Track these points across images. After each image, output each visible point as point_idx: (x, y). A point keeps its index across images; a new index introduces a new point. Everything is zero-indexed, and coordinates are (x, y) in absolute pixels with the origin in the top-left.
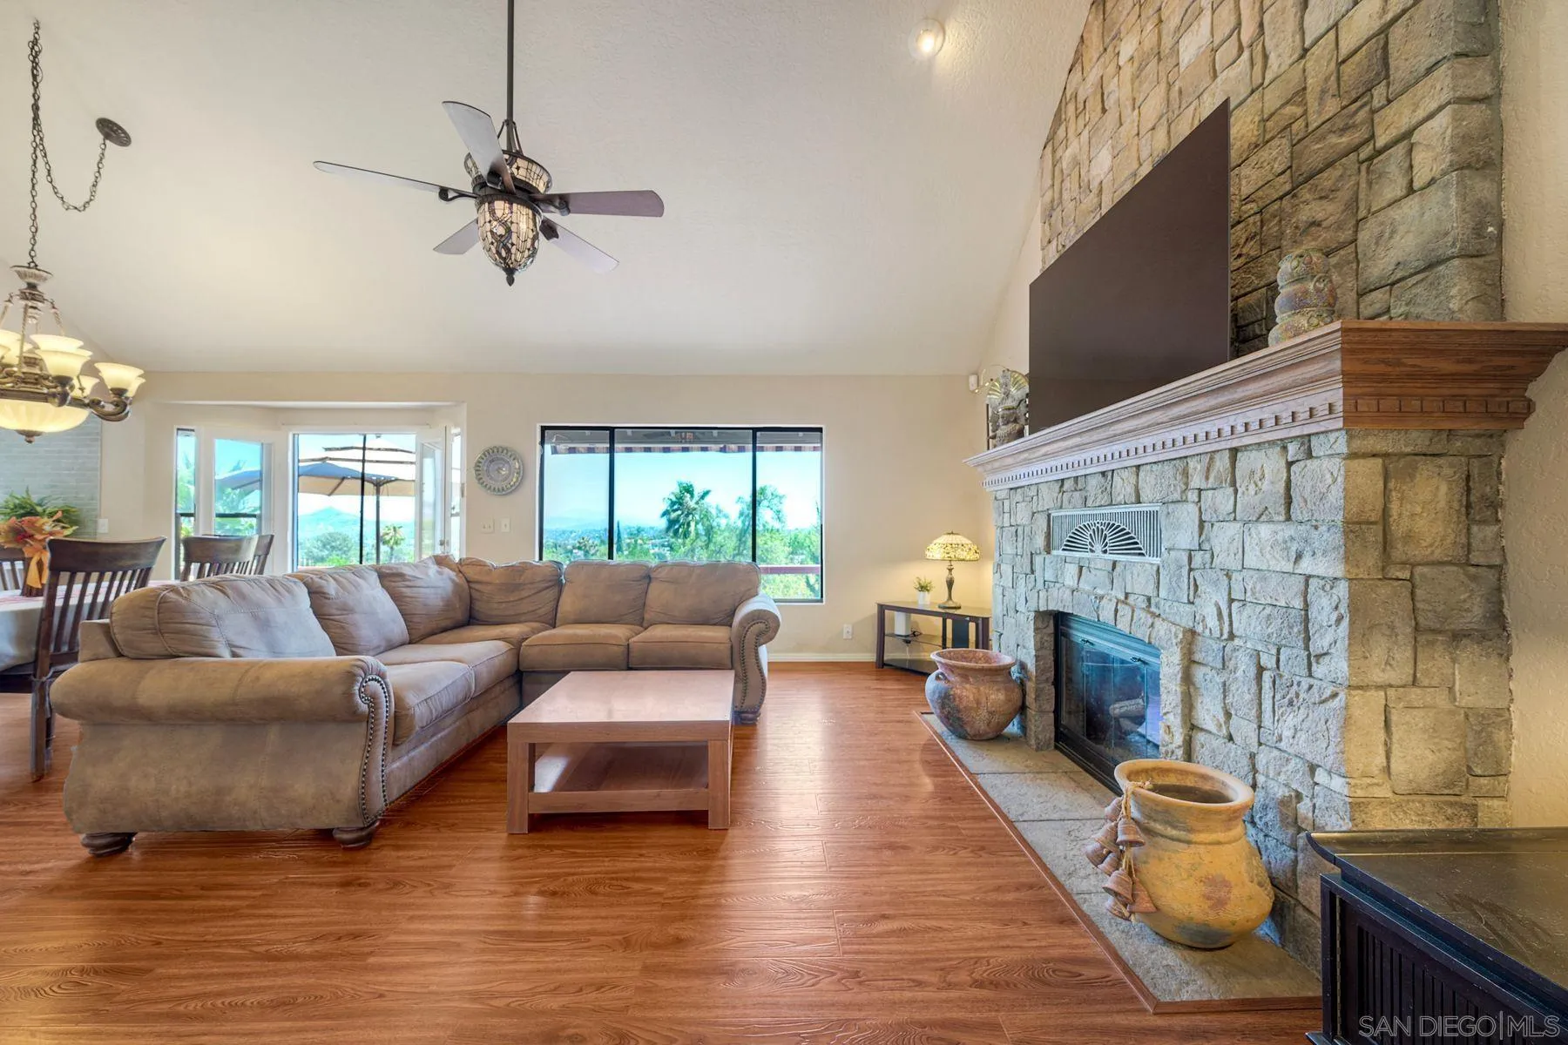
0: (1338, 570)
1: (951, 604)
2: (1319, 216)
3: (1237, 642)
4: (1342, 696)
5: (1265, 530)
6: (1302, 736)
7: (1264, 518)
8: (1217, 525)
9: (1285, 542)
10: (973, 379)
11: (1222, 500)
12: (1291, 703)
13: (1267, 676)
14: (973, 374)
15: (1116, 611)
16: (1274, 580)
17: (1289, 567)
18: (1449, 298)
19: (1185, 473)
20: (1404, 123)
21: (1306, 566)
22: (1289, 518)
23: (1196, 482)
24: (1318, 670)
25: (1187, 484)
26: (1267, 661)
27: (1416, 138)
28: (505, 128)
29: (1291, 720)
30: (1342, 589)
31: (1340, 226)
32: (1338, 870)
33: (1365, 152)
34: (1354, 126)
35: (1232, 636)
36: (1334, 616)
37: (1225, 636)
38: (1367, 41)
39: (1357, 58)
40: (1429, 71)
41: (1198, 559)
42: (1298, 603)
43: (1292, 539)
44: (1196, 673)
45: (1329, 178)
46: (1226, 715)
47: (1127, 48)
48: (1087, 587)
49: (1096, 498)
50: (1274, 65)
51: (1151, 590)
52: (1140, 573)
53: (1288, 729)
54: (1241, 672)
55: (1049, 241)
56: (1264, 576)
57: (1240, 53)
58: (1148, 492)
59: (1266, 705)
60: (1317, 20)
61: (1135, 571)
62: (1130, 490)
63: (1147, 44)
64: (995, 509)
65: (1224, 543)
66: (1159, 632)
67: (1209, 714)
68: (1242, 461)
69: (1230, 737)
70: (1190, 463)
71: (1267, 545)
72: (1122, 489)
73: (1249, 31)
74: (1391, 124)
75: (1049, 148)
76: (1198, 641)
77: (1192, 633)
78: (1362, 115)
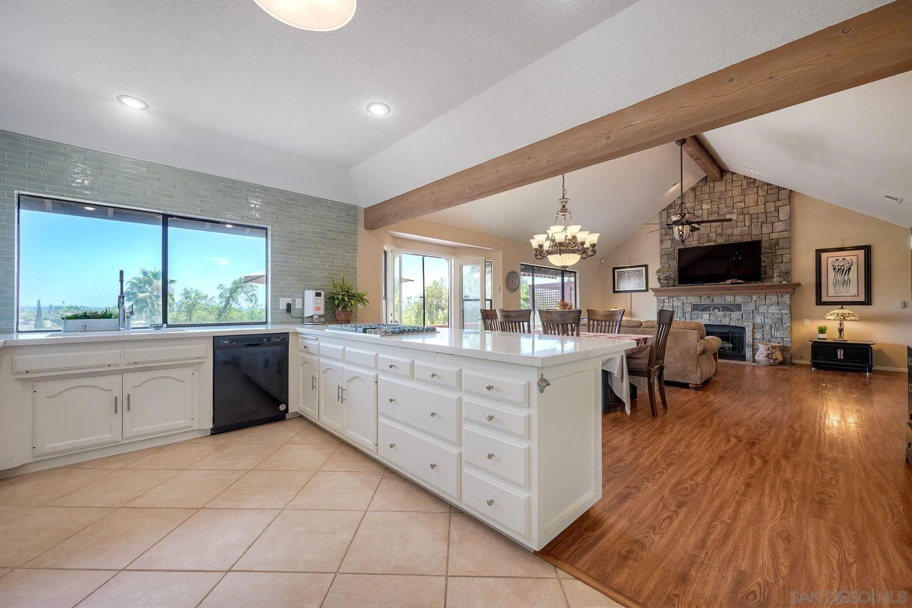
0: (788, 312)
3: (765, 324)
4: (789, 328)
5: (773, 307)
6: (781, 335)
7: (773, 305)
8: (760, 306)
11: (762, 303)
12: (779, 331)
13: (773, 328)
14: (603, 259)
15: (729, 322)
16: (775, 314)
17: (779, 312)
18: (790, 278)
19: (752, 297)
20: (782, 253)
21: (782, 312)
22: (778, 305)
23: (754, 299)
24: (784, 325)
25: (752, 300)
26: (773, 326)
27: (783, 256)
29: (779, 333)
30: (788, 315)
31: (770, 263)
32: (812, 342)
33: (774, 254)
34: (772, 249)
36: (787, 318)
37: (763, 323)
38: (775, 239)
39: (773, 240)
40: (786, 248)
41: (755, 312)
42: (780, 317)
43: (779, 308)
44: (756, 330)
45: (767, 255)
46: (763, 335)
47: (705, 206)
48: (713, 319)
49: (718, 300)
50: (754, 232)
51: (740, 317)
52: (736, 315)
53: (778, 334)
54: (767, 328)
55: (665, 235)
56: (773, 314)
57: (745, 226)
58: (739, 300)
59: (773, 332)
60: (765, 230)
61: (734, 314)
62: (732, 299)
63: (714, 209)
64: (657, 301)
65: (762, 309)
66: (745, 324)
67: (758, 336)
68: (767, 297)
69: (763, 338)
70: (753, 296)
71: (774, 309)
72: (729, 299)
73: (747, 223)
74: (779, 252)
75: (665, 212)
76: (755, 325)
77: (754, 323)
78: (774, 249)
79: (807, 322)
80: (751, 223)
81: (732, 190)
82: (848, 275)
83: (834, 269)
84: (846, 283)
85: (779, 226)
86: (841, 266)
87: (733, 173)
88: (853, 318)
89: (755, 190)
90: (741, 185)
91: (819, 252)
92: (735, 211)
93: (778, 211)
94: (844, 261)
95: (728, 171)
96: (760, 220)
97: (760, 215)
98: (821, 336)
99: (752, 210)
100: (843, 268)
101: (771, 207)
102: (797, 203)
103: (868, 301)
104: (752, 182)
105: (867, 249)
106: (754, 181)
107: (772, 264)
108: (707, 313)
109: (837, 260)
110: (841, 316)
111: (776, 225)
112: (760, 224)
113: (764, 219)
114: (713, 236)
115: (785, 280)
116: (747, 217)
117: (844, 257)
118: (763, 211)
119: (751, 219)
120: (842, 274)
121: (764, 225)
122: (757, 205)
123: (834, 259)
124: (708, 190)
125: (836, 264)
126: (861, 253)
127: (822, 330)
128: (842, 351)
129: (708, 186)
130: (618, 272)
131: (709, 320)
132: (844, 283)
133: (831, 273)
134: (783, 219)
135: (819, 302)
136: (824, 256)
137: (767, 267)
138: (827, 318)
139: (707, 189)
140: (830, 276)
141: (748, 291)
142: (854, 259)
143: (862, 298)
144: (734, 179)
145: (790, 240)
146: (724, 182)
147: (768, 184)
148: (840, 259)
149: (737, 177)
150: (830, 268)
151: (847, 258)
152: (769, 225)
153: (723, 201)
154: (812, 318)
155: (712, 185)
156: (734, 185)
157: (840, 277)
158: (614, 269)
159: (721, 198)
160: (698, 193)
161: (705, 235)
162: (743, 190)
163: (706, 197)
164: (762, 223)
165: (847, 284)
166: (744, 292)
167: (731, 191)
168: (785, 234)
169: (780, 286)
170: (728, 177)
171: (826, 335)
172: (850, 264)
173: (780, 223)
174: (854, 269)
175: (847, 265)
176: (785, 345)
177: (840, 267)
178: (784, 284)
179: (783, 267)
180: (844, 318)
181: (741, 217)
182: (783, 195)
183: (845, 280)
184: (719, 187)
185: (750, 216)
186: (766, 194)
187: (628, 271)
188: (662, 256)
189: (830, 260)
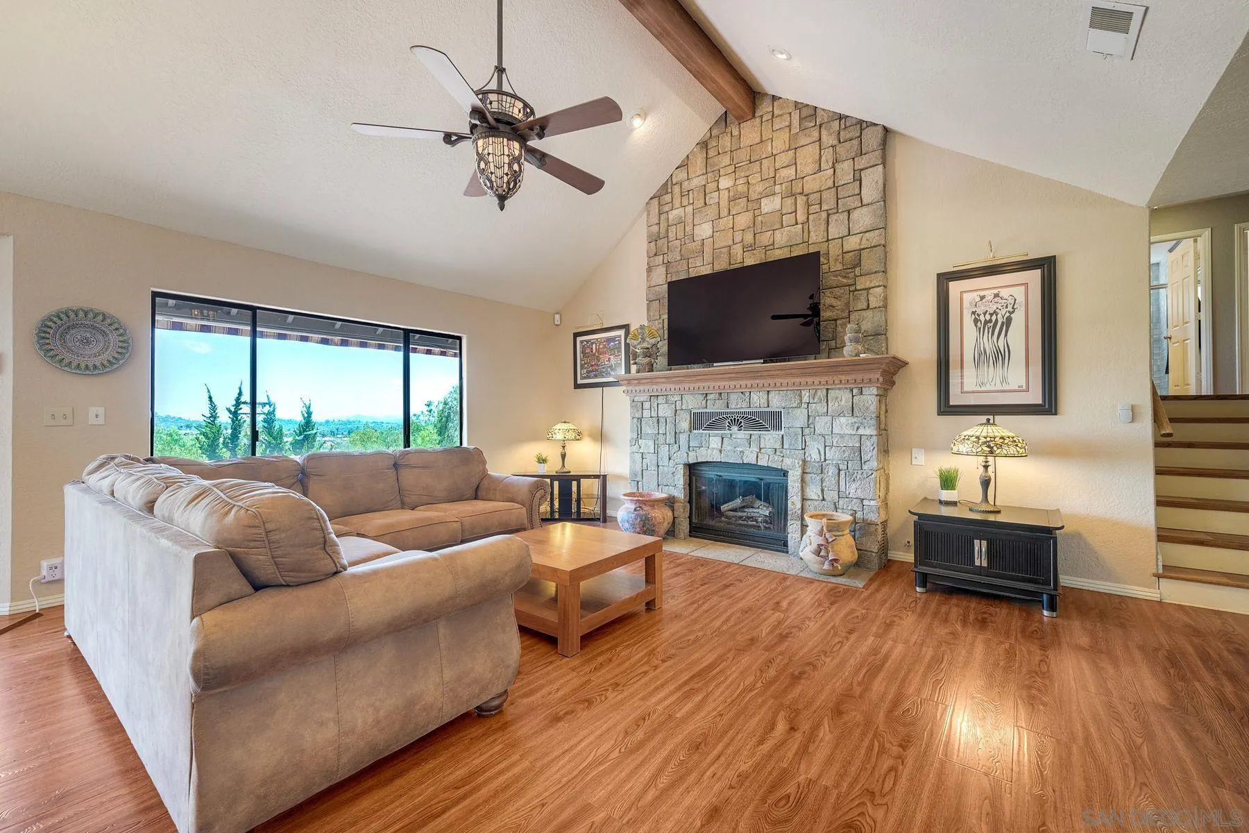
0: (874, 433)
1: (565, 470)
2: (834, 304)
3: (827, 462)
4: (875, 473)
5: (843, 420)
6: (859, 491)
7: (842, 415)
8: (817, 418)
9: (852, 423)
10: (557, 317)
11: (821, 408)
12: (854, 480)
13: (842, 473)
14: (557, 313)
15: (757, 457)
16: (847, 438)
17: (854, 432)
18: (882, 347)
19: (800, 396)
20: (868, 285)
21: (861, 431)
22: (853, 415)
23: (806, 399)
24: (865, 467)
25: (801, 401)
26: (843, 467)
27: (871, 291)
28: (496, 74)
29: (854, 486)
30: (875, 439)
31: (843, 311)
32: (917, 517)
33: (852, 288)
34: (848, 277)
35: (825, 460)
36: (872, 448)
37: (823, 460)
38: (854, 251)
39: (850, 254)
40: (875, 272)
41: (807, 431)
42: (858, 445)
43: (855, 422)
44: (808, 477)
45: (838, 291)
46: (822, 491)
47: (725, 183)
48: (729, 448)
49: (738, 404)
50: (814, 238)
51: (778, 446)
52: (770, 438)
53: (853, 489)
54: (830, 473)
55: (655, 255)
56: (842, 436)
57: (797, 224)
58: (777, 402)
59: (842, 483)
60: (834, 232)
61: (767, 438)
62: (763, 401)
63: (740, 188)
64: (632, 407)
65: (821, 424)
66: (787, 463)
67: (813, 492)
68: (831, 393)
69: (824, 499)
70: (803, 392)
71: (843, 425)
72: (758, 400)
73: (801, 217)
74: (862, 283)
75: (655, 202)
76: (808, 464)
77: (804, 461)
78: (851, 275)
79: (920, 458)
80: (808, 214)
81: (772, 139)
82: (1006, 335)
83: (976, 321)
84: (1001, 356)
85: (863, 218)
86: (991, 315)
87: (774, 98)
88: (1012, 450)
89: (816, 134)
90: (790, 126)
91: (945, 279)
92: (778, 188)
93: (860, 180)
94: (996, 299)
95: (767, 94)
96: (825, 207)
97: (825, 195)
98: (946, 495)
99: (811, 185)
100: (994, 318)
101: (845, 169)
102: (901, 157)
103: (1049, 405)
104: (809, 114)
105: (1047, 267)
106: (812, 112)
107: (847, 314)
108: (716, 436)
109: (982, 298)
110: (985, 443)
111: (855, 215)
112: (824, 215)
113: (832, 204)
114: (737, 250)
115: (868, 350)
116: (801, 200)
117: (996, 291)
118: (830, 183)
119: (808, 205)
120: (993, 334)
121: (833, 218)
122: (820, 170)
123: (975, 296)
124: (729, 144)
125: (980, 310)
126: (1035, 276)
127: (948, 481)
128: (984, 543)
129: (729, 135)
130: (582, 342)
131: (721, 451)
132: (997, 359)
133: (970, 331)
134: (870, 201)
135: (946, 408)
136: (955, 287)
137: (839, 322)
138: (955, 449)
139: (726, 142)
140: (967, 338)
141: (793, 380)
142: (1019, 293)
143: (1035, 397)
144: (776, 112)
145: (884, 248)
146: (758, 120)
147: (841, 117)
148: (989, 294)
149: (781, 108)
150: (968, 320)
151: (1005, 293)
152: (841, 217)
153: (756, 167)
154: (930, 448)
155: (735, 133)
156: (776, 127)
157: (988, 344)
158: (576, 335)
159: (752, 160)
160: (712, 153)
161: (723, 250)
162: (793, 138)
163: (726, 160)
164: (828, 215)
165: (1003, 359)
166: (785, 381)
167: (770, 141)
168: (874, 237)
169: (855, 365)
170: (764, 108)
171: (955, 492)
172: (1010, 309)
173: (865, 209)
174: (1018, 318)
175: (1003, 311)
176: (866, 517)
177: (988, 317)
178: (864, 360)
179: (869, 321)
180: (991, 448)
181: (790, 201)
182: (872, 139)
183: (999, 351)
184: (749, 132)
185: (805, 198)
186: (835, 142)
187: (597, 339)
188: (650, 301)
189: (968, 298)
